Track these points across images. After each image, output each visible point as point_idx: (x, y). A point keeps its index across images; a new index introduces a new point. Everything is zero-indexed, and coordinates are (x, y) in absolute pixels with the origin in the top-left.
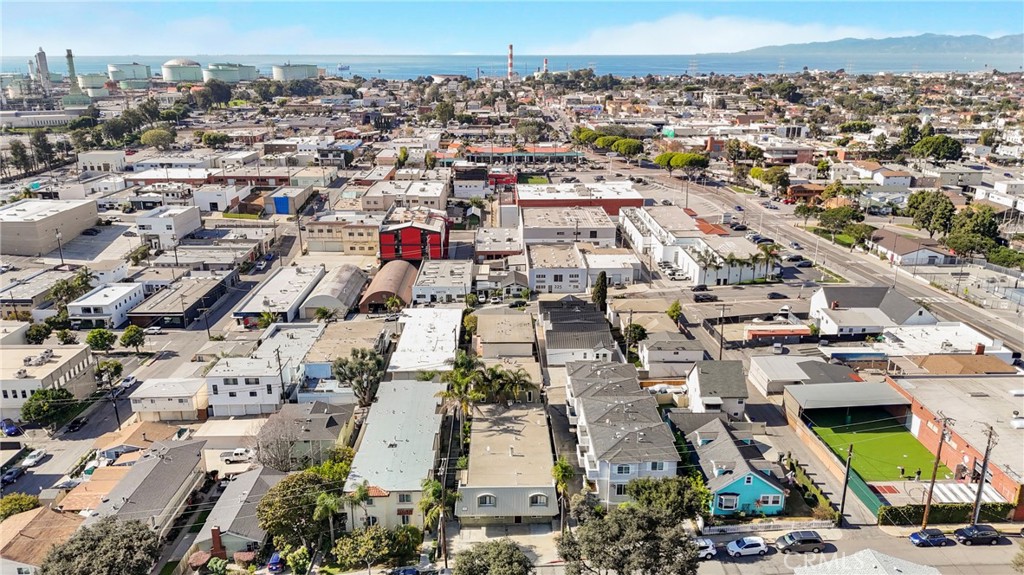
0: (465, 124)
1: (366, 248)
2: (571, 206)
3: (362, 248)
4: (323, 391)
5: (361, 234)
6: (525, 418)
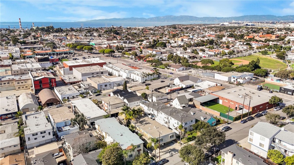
0: (23, 44)
1: (25, 87)
2: (88, 66)
3: (23, 87)
4: (67, 130)
5: (22, 83)
6: (146, 120)
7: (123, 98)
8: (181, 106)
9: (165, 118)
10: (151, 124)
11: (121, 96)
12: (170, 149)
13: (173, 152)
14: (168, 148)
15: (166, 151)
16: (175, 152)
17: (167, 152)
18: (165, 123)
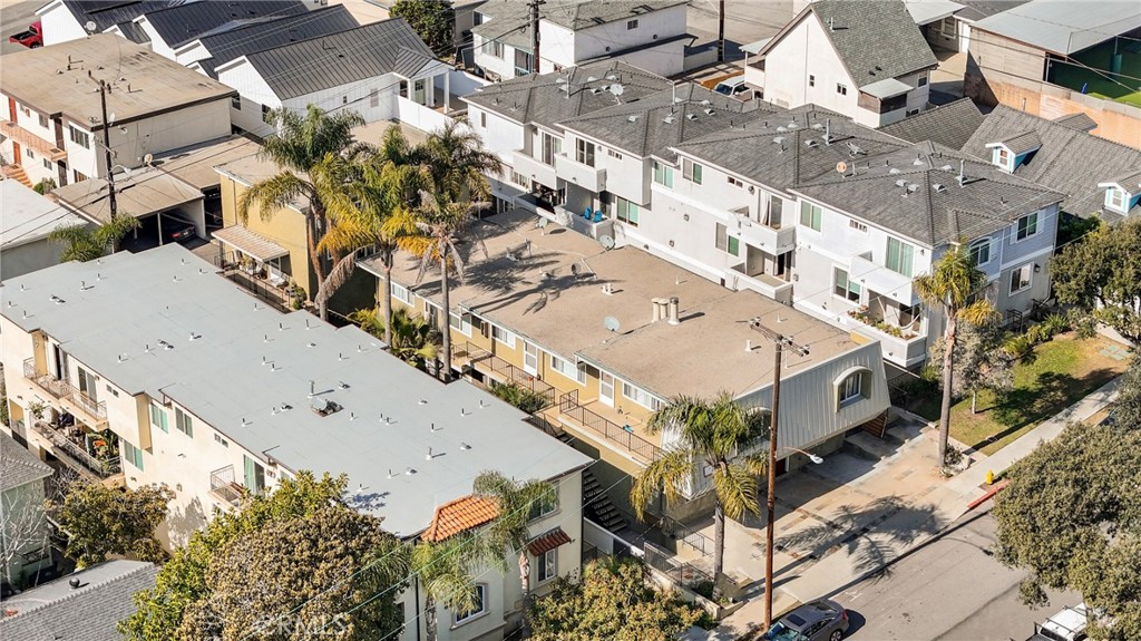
6: (534, 249)
7: (203, 52)
8: (865, 100)
9: (745, 211)
10: (605, 290)
11: (174, 38)
12: (848, 514)
13: (882, 538)
14: (825, 507)
15: (813, 533)
16: (906, 538)
17: (821, 545)
18: (739, 268)
